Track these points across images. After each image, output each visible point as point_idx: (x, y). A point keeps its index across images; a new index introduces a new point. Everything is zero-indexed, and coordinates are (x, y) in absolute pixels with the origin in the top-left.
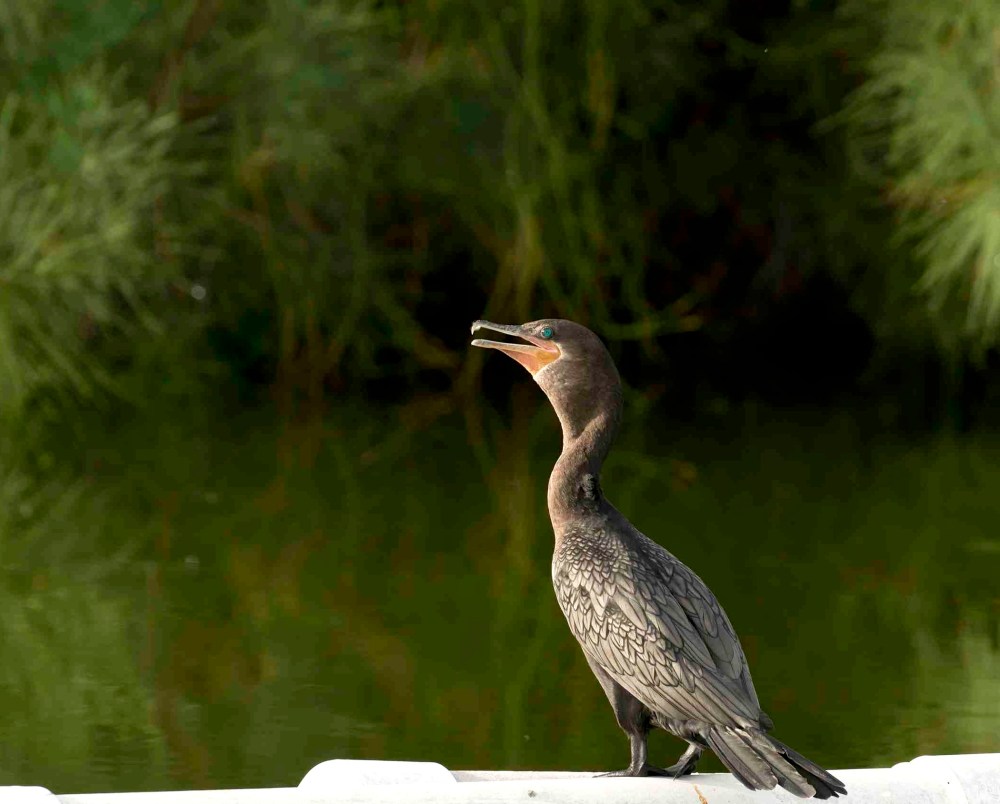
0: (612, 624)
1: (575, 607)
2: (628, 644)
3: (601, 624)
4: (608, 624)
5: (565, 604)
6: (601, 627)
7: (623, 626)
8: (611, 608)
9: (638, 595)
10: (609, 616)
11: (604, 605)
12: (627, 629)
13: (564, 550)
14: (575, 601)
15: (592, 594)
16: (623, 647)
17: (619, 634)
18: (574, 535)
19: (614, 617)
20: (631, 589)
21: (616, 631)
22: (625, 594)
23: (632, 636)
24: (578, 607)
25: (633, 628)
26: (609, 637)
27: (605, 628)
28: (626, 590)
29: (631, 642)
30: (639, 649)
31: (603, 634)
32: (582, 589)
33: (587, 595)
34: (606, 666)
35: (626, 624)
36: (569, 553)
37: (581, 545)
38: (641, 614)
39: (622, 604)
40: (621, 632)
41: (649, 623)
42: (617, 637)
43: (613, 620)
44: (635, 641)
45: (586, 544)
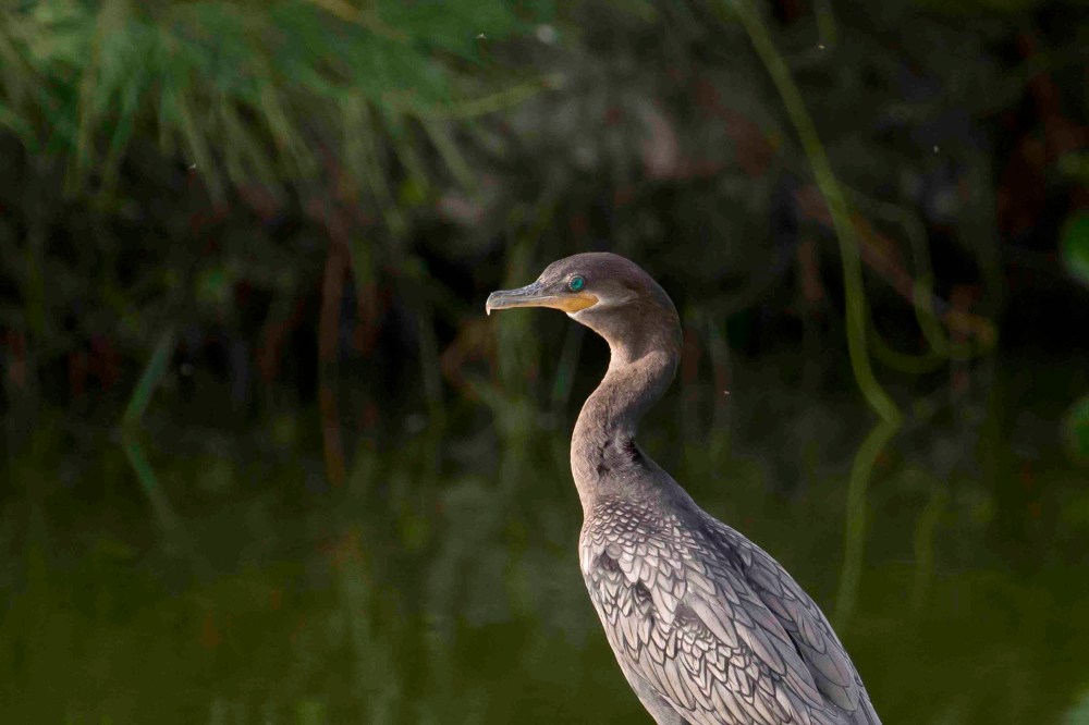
0: (682, 639)
1: (626, 611)
2: (706, 667)
3: (666, 637)
4: (677, 639)
5: (608, 608)
6: (667, 642)
7: (699, 643)
8: (683, 614)
9: (721, 597)
10: (679, 628)
11: (672, 609)
12: (705, 647)
13: (600, 527)
14: (625, 604)
15: (655, 594)
16: (699, 671)
17: (691, 654)
18: (610, 507)
19: (686, 629)
20: (710, 589)
21: (687, 648)
22: (704, 595)
23: (711, 658)
24: (631, 612)
25: (714, 646)
26: (677, 659)
27: (672, 643)
28: (704, 590)
29: (709, 665)
30: (721, 677)
31: (670, 652)
32: (639, 587)
33: (647, 595)
34: (668, 695)
35: (703, 640)
36: (607, 532)
37: (623, 521)
38: (728, 624)
39: (701, 611)
40: (695, 652)
41: (740, 639)
42: (689, 658)
43: (685, 633)
44: (715, 665)
45: (630, 519)
